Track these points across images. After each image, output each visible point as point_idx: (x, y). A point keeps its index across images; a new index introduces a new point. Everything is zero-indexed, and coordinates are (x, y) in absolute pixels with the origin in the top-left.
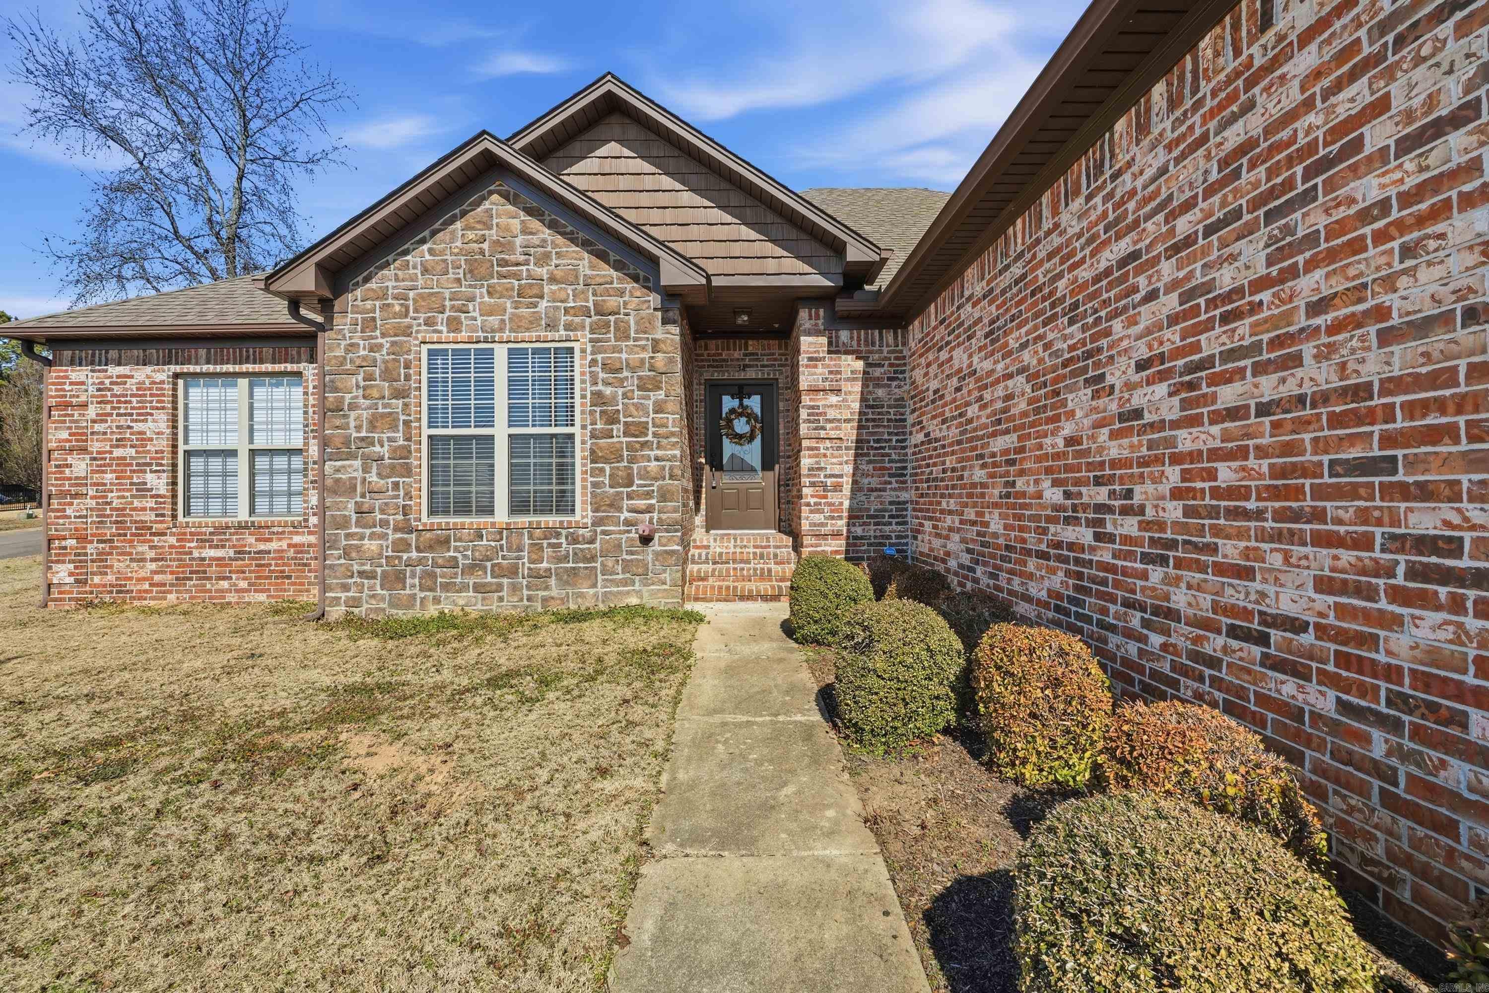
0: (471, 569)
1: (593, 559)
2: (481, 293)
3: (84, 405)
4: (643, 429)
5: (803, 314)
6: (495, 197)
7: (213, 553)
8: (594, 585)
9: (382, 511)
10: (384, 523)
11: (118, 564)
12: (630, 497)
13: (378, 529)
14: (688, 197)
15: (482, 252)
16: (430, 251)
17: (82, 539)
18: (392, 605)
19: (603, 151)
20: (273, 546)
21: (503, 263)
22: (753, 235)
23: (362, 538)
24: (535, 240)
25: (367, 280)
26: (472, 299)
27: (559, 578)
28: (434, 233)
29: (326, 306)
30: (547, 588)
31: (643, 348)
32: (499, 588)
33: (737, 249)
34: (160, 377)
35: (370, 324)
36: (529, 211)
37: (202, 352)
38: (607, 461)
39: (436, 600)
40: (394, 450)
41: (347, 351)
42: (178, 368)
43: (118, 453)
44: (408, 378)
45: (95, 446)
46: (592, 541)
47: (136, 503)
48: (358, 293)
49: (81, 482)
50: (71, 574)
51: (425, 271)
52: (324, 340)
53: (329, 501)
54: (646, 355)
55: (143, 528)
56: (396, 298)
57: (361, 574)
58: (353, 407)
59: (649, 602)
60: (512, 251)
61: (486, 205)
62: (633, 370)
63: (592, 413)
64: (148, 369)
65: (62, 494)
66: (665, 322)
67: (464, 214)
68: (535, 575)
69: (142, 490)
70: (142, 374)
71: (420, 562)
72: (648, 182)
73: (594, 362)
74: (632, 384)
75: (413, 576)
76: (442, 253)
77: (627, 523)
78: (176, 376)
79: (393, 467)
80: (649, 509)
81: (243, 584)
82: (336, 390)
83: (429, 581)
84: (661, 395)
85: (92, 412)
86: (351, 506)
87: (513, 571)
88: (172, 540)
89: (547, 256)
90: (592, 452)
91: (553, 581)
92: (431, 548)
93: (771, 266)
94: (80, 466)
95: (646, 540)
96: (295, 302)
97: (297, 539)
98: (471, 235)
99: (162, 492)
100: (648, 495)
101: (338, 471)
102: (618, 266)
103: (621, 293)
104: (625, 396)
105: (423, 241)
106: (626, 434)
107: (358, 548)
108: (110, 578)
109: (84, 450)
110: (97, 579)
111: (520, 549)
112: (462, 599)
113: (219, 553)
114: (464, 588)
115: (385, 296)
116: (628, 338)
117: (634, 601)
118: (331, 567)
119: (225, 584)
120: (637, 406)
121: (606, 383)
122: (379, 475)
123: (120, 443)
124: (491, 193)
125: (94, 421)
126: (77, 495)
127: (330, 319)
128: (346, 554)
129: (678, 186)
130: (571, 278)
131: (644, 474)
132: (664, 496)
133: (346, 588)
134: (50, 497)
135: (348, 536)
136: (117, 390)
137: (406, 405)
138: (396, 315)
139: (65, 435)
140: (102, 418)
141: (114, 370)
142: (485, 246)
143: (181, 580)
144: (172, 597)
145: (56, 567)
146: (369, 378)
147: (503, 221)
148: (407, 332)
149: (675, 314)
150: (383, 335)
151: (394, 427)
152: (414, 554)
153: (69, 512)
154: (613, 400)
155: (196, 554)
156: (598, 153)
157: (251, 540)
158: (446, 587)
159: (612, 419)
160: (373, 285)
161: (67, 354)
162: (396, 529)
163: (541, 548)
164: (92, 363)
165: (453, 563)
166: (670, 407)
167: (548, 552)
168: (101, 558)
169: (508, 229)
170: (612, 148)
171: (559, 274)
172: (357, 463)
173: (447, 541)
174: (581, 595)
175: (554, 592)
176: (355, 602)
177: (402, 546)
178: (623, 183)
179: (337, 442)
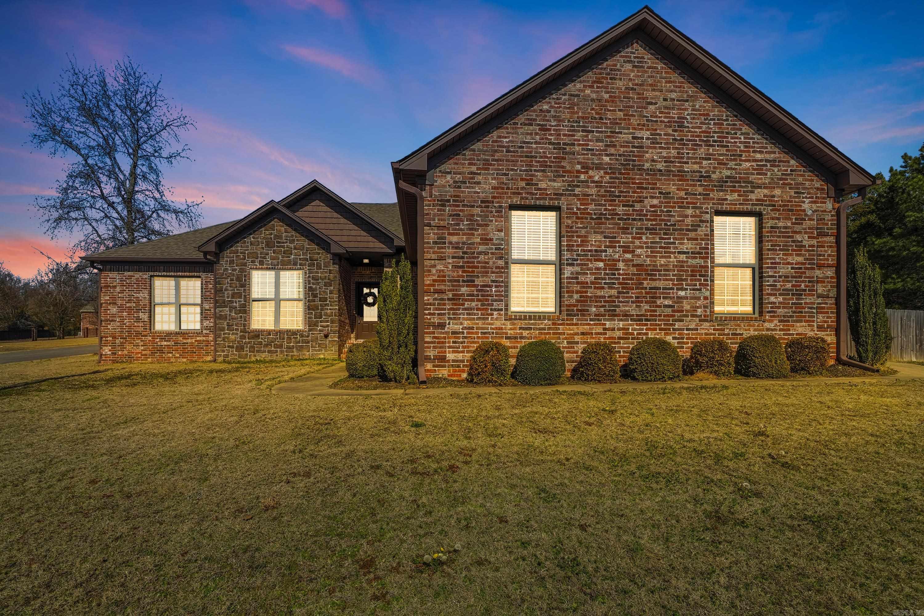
0: (266, 346)
1: (308, 342)
2: (271, 252)
3: (115, 287)
4: (325, 299)
5: (385, 260)
6: (276, 220)
7: (165, 343)
8: (309, 351)
9: (236, 326)
10: (237, 330)
11: (129, 347)
12: (321, 322)
13: (235, 331)
14: (343, 220)
15: (271, 238)
16: (253, 238)
17: (114, 338)
18: (239, 357)
19: (313, 204)
20: (189, 341)
21: (279, 242)
22: (365, 234)
23: (229, 334)
24: (289, 235)
25: (231, 247)
26: (268, 254)
27: (297, 349)
28: (254, 232)
29: (217, 255)
30: (293, 352)
31: (326, 272)
32: (277, 352)
33: (359, 239)
34: (145, 276)
35: (232, 262)
36: (287, 225)
37: (162, 268)
38: (313, 310)
39: (255, 356)
40: (240, 305)
41: (224, 271)
42: (152, 273)
43: (128, 305)
44: (245, 280)
45: (119, 302)
46: (308, 337)
47: (136, 324)
48: (228, 251)
49: (114, 315)
50: (110, 351)
51: (251, 244)
52: (216, 267)
53: (217, 322)
54: (327, 275)
55: (138, 334)
56: (241, 253)
57: (229, 346)
58: (226, 290)
59: (327, 357)
60: (281, 238)
61: (273, 223)
62: (323, 280)
63: (309, 294)
64: (141, 273)
65: (107, 320)
66: (334, 264)
67: (265, 225)
68: (288, 347)
69: (138, 319)
70: (138, 275)
71: (249, 343)
72: (329, 215)
73: (309, 277)
74: (322, 284)
75: (247, 347)
76: (257, 238)
77: (320, 330)
78: (151, 276)
79: (240, 310)
80: (328, 326)
81: (178, 355)
82: (220, 284)
83: (252, 349)
84: (332, 288)
85: (118, 289)
86: (225, 323)
87: (281, 346)
88: (150, 338)
89: (294, 240)
90: (308, 307)
91: (295, 350)
92: (253, 338)
93: (371, 245)
94: (114, 310)
95: (326, 336)
96: (205, 254)
97: (198, 339)
98: (267, 232)
99: (146, 320)
100: (327, 321)
101: (221, 311)
102: (318, 245)
103: (319, 254)
104: (320, 288)
105: (251, 234)
106: (320, 301)
107: (228, 338)
108: (125, 352)
109: (115, 304)
110: (120, 353)
111: (284, 339)
112: (263, 355)
113: (168, 343)
114: (265, 352)
115: (237, 252)
116: (321, 269)
117: (322, 356)
118: (218, 344)
119: (171, 355)
120: (324, 292)
121: (313, 284)
122: (235, 313)
123: (129, 301)
124: (274, 218)
125: (119, 293)
126: (112, 321)
127: (218, 260)
128: (224, 340)
129: (340, 216)
130: (302, 248)
131: (326, 314)
132: (332, 322)
133: (223, 351)
134: (101, 321)
135: (224, 334)
136: (128, 281)
137: (245, 290)
138: (241, 259)
139: (107, 298)
140: (122, 292)
141: (127, 274)
142: (272, 236)
143: (153, 354)
144: (150, 360)
145: (104, 348)
146: (232, 280)
147: (279, 228)
148: (245, 265)
149: (337, 261)
150: (237, 266)
151: (241, 297)
152: (247, 340)
153: (109, 327)
154: (316, 289)
155: (159, 344)
156: (312, 204)
157: (181, 339)
158: (258, 351)
159: (315, 296)
160: (233, 249)
161: (108, 267)
162: (241, 332)
163: (291, 339)
164: (118, 271)
165: (261, 343)
166: (335, 292)
167: (293, 340)
168: (122, 344)
169: (280, 231)
170: (317, 202)
171: (297, 247)
172: (227, 309)
173: (259, 335)
174: (304, 354)
175: (295, 353)
176: (227, 356)
177: (243, 337)
178: (320, 215)
179: (221, 301)
